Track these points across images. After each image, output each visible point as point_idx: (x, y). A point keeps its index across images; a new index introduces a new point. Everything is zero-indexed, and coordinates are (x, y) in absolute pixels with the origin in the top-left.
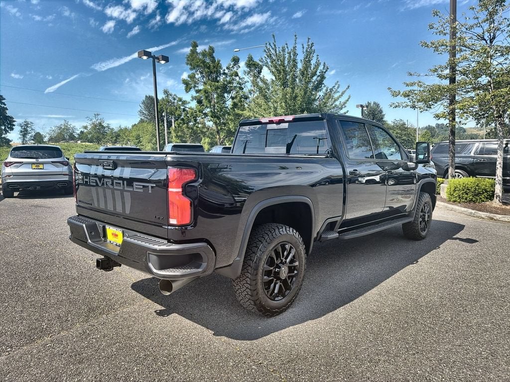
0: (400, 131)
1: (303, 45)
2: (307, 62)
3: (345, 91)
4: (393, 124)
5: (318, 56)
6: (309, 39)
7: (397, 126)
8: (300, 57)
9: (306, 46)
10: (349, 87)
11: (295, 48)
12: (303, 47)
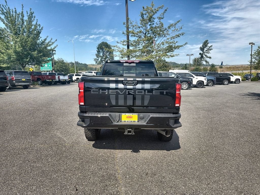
0: (61, 64)
1: (27, 11)
2: (30, 21)
3: (54, 42)
4: (57, 60)
5: (37, 20)
6: (31, 9)
7: (60, 62)
8: (26, 18)
9: (29, 13)
10: (56, 40)
11: (22, 12)
12: (27, 13)
